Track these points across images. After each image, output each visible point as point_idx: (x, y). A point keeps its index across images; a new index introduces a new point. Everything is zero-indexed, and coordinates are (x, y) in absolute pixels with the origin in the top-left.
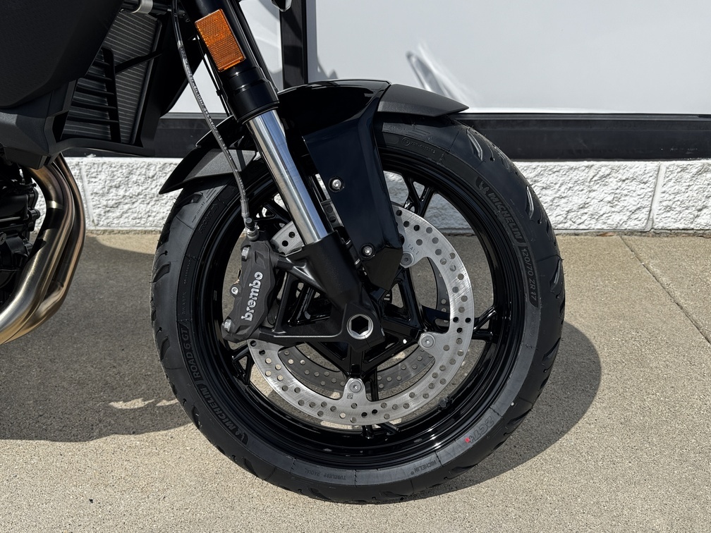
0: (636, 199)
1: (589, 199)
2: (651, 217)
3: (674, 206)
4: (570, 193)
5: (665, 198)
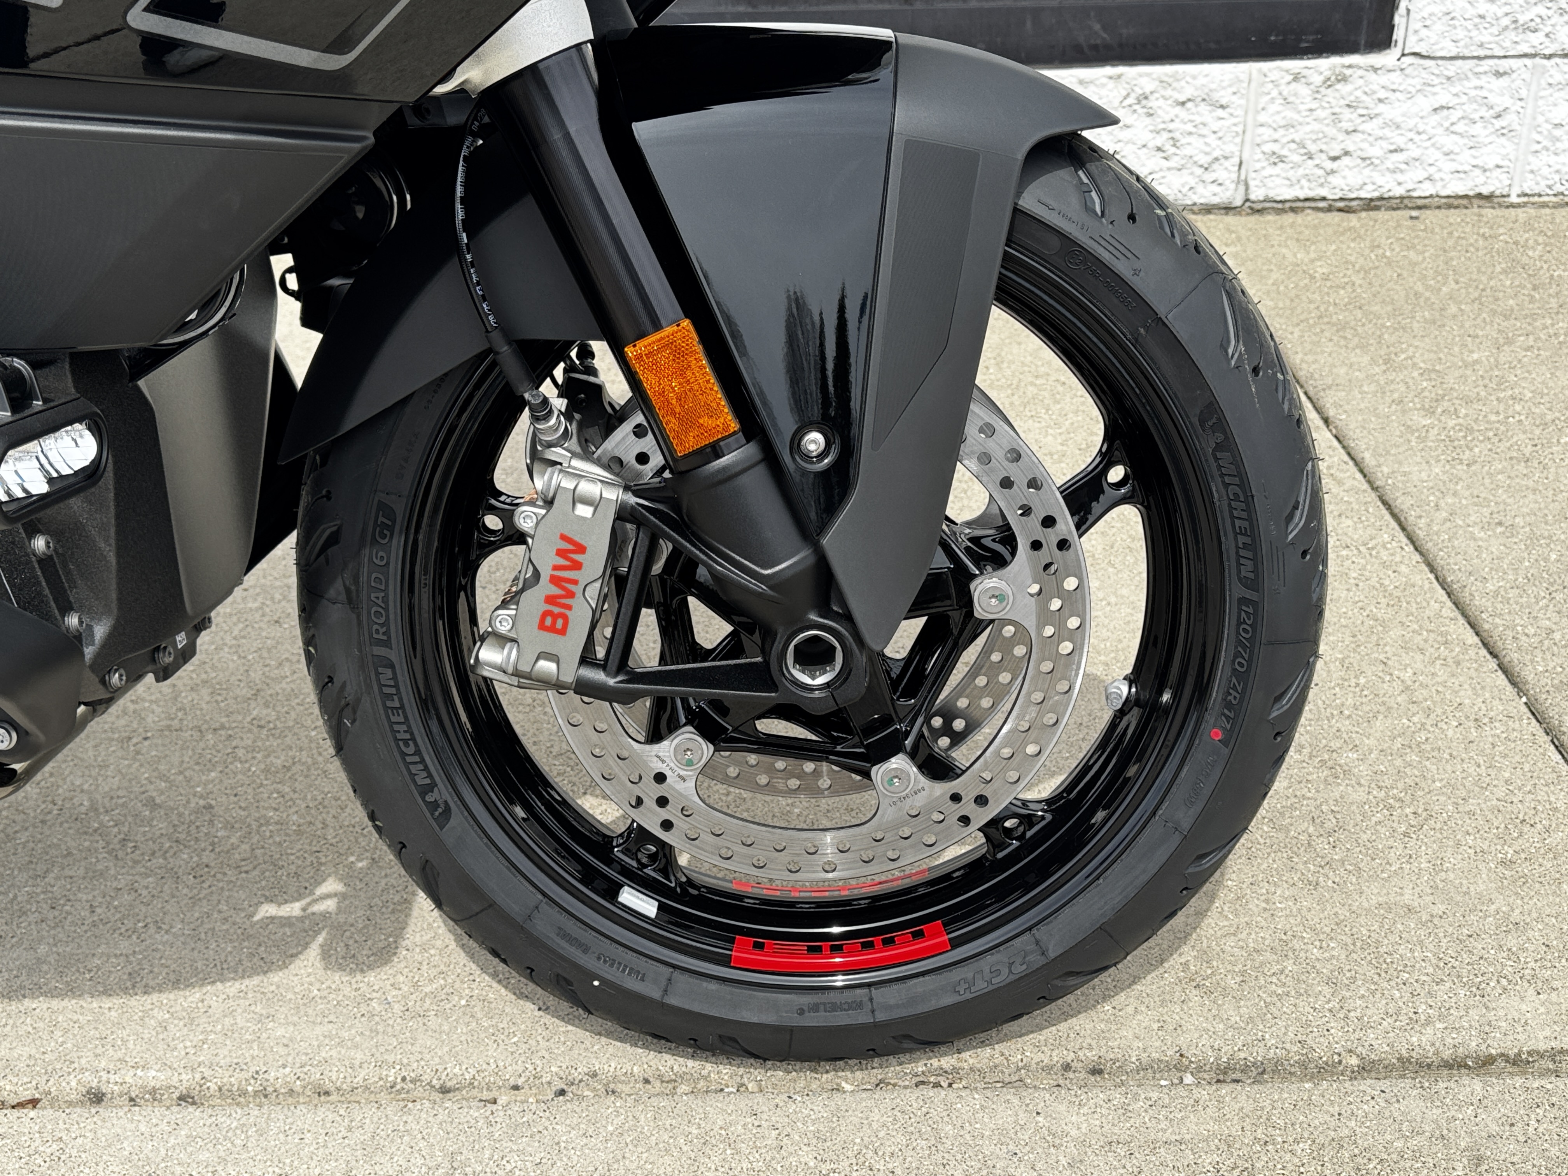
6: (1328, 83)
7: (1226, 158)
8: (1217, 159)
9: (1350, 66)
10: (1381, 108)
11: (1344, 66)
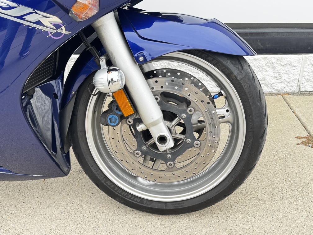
2: (299, 85)
5: (306, 75)
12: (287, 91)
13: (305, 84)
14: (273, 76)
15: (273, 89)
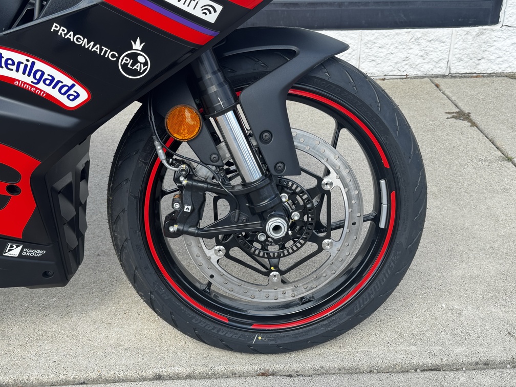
0: (438, 53)
1: (409, 55)
2: (449, 66)
3: (463, 58)
4: (396, 50)
5: (457, 53)
6: (478, 35)
7: (444, 59)
8: (441, 59)
9: (485, 29)
10: (495, 43)
11: (483, 29)
12: (435, 73)
13: (456, 64)
14: (419, 54)
15: (419, 70)
